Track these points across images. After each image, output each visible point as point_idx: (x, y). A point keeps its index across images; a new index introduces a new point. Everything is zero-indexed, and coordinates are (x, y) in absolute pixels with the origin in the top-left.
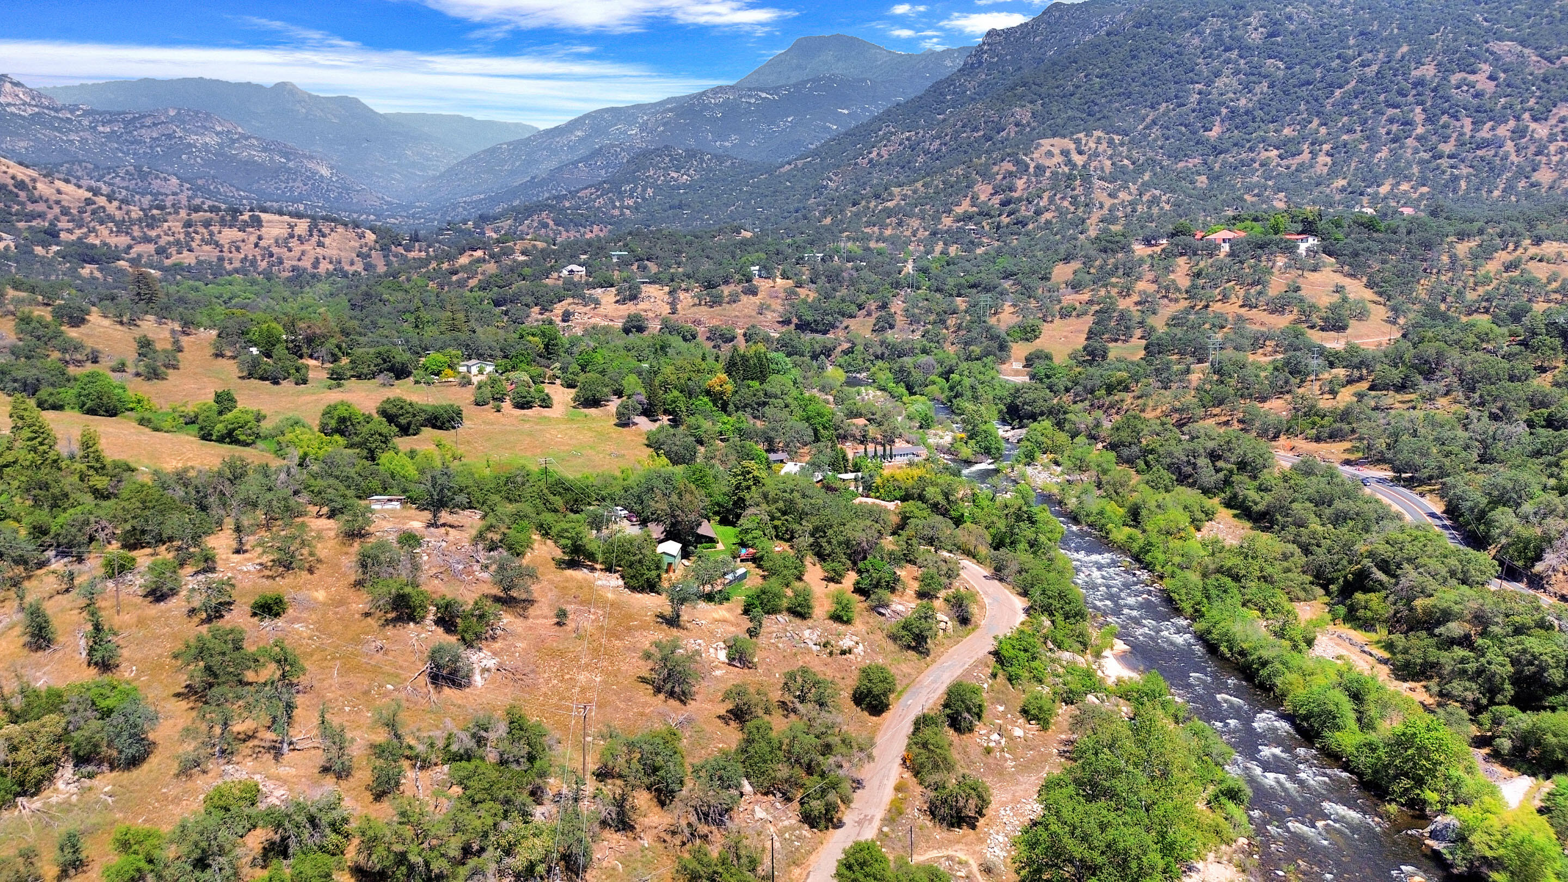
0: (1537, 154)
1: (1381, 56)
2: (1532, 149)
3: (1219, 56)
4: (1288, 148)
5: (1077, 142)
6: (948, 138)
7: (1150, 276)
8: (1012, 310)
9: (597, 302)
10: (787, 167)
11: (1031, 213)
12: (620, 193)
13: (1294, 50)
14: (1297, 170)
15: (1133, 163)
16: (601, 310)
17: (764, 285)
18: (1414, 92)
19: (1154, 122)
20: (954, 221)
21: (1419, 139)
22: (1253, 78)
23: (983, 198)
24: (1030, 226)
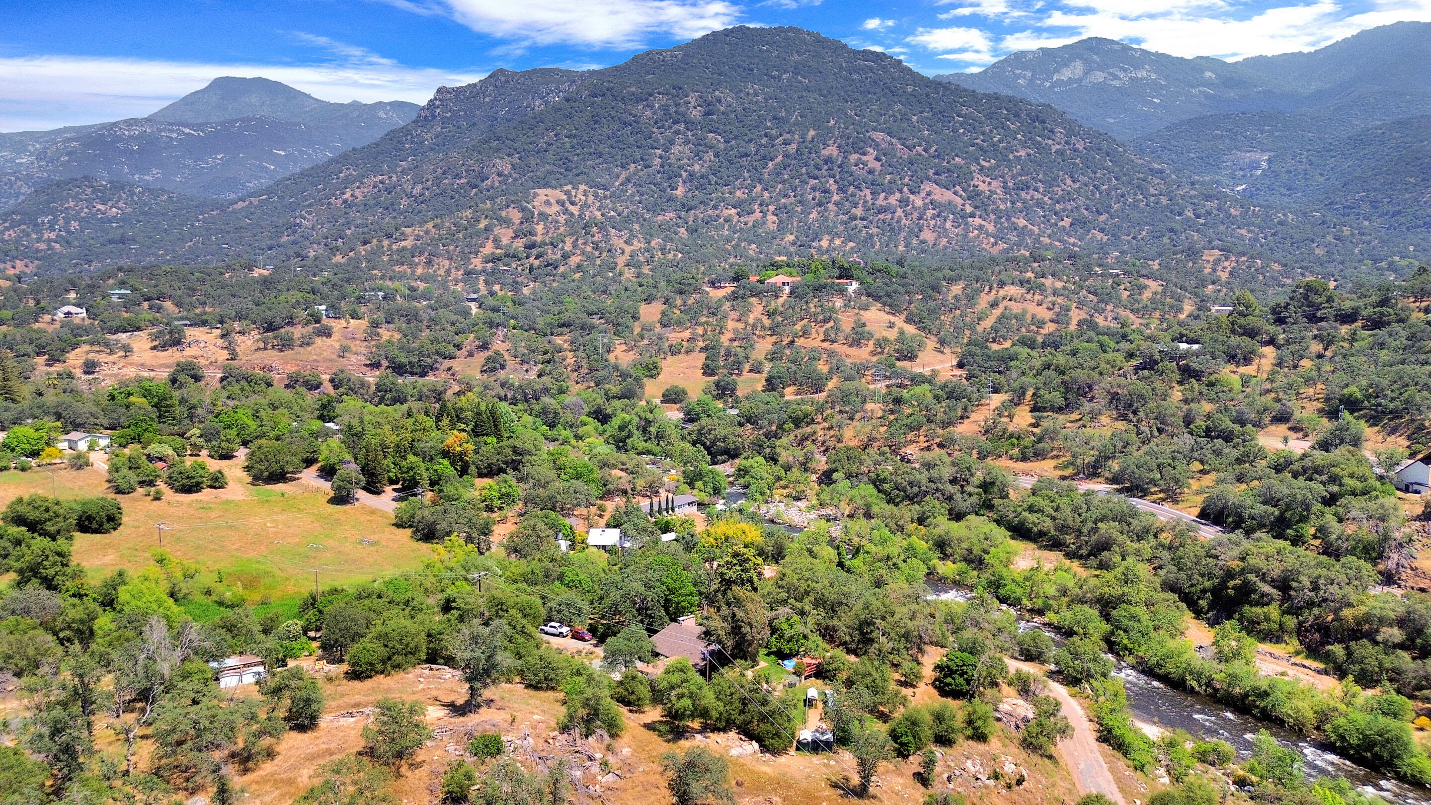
0: (920, 218)
1: (796, 137)
2: (915, 215)
3: (670, 127)
4: (743, 207)
5: (567, 193)
6: (429, 183)
7: (734, 315)
8: (624, 347)
9: (127, 349)
10: (241, 204)
11: (559, 255)
12: (36, 225)
13: (728, 127)
14: (754, 226)
15: (619, 215)
16: (135, 358)
17: (337, 325)
18: (826, 167)
19: (628, 180)
20: (483, 262)
21: (837, 204)
22: (701, 148)
23: (505, 241)
24: (562, 269)
